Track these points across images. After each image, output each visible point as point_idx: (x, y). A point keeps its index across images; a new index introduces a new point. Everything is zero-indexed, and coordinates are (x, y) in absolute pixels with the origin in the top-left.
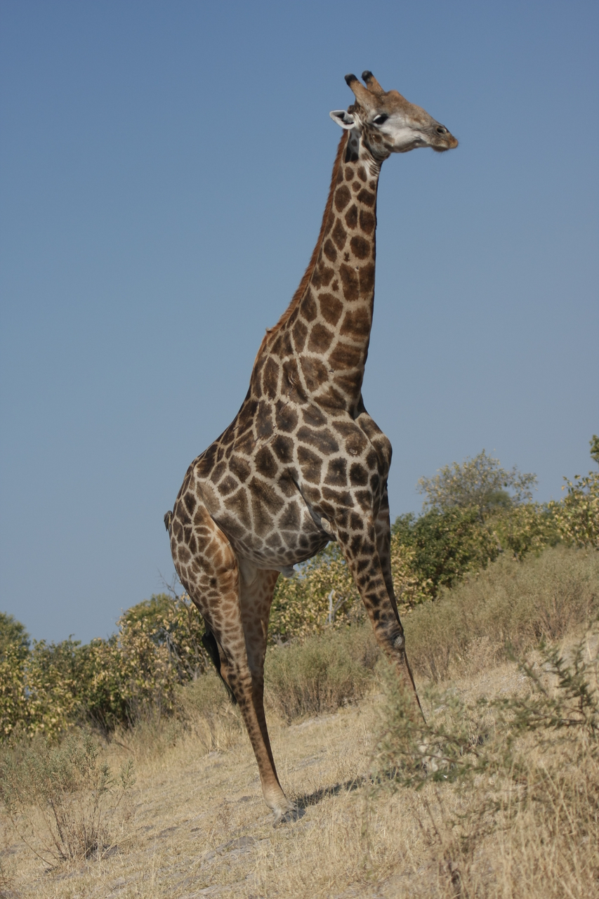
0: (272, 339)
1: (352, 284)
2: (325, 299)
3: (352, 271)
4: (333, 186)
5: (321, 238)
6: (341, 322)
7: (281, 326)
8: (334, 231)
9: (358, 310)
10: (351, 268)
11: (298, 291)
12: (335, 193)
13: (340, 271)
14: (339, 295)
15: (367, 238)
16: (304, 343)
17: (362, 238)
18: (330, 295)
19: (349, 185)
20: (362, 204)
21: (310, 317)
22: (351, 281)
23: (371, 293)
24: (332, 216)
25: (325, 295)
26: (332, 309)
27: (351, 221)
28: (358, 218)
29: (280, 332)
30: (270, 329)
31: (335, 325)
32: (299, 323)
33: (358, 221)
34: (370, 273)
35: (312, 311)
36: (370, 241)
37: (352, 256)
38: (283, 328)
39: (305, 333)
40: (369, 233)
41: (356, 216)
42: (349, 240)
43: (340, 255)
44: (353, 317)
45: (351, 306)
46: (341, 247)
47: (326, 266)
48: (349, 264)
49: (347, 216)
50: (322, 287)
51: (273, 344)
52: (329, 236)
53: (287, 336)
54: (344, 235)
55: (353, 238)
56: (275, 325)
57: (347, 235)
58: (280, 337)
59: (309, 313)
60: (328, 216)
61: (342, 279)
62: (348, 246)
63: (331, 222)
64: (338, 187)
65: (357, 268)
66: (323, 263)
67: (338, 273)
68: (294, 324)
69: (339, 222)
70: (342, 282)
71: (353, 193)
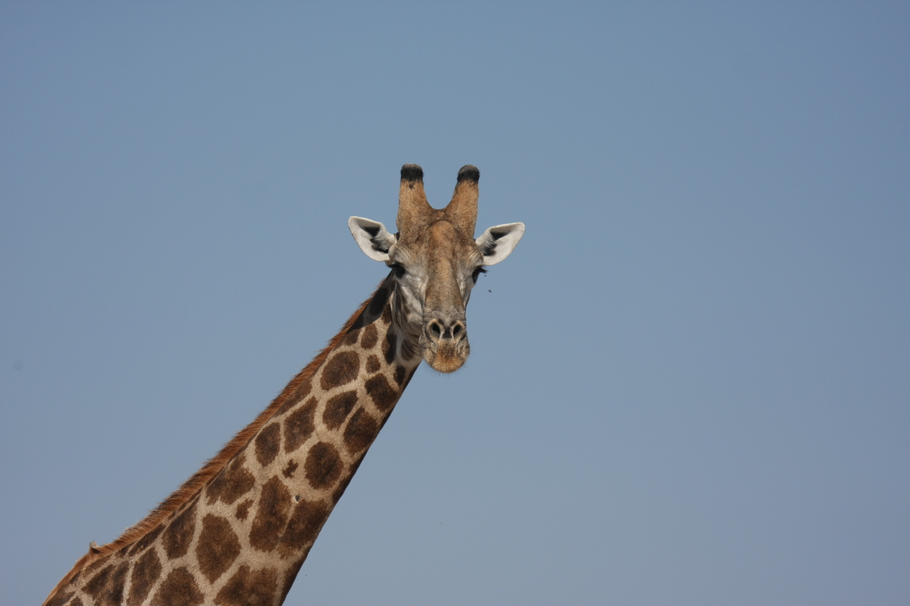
0: (94, 566)
1: (273, 520)
2: (215, 526)
3: (286, 498)
4: (336, 341)
5: (264, 416)
6: (224, 579)
7: (121, 548)
8: (295, 414)
9: (264, 572)
10: (287, 492)
11: (175, 495)
12: (332, 355)
13: (264, 487)
14: (242, 530)
15: (345, 457)
16: (146, 593)
17: (337, 452)
18: (227, 522)
19: (364, 355)
20: (369, 398)
21: (176, 550)
22: (275, 514)
23: (299, 554)
24: (308, 389)
25: (218, 519)
26: (218, 549)
27: (334, 415)
28: (350, 416)
29: (113, 557)
30: (97, 547)
31: (212, 581)
32: (152, 554)
33: (347, 421)
34: (314, 519)
35: (183, 540)
36: (346, 466)
37: (300, 472)
38: (123, 552)
39: (155, 576)
40: (352, 452)
41: (347, 411)
42: (312, 441)
43: (283, 458)
44: (250, 580)
45: (252, 558)
46: (290, 448)
47: (245, 465)
48: (287, 482)
49: (331, 402)
50: (218, 502)
51: (92, 575)
52: (281, 419)
53: (123, 570)
54: (307, 430)
55: (320, 443)
56: (109, 542)
57: (314, 434)
58: (111, 567)
59: (175, 542)
60: (299, 386)
61: (261, 502)
62: (302, 453)
63: (299, 397)
64: (344, 348)
65: (298, 498)
66: (244, 459)
67: (260, 488)
68: (144, 552)
69: (313, 404)
70: (257, 508)
71: (363, 373)
